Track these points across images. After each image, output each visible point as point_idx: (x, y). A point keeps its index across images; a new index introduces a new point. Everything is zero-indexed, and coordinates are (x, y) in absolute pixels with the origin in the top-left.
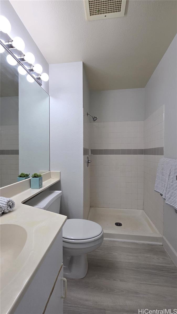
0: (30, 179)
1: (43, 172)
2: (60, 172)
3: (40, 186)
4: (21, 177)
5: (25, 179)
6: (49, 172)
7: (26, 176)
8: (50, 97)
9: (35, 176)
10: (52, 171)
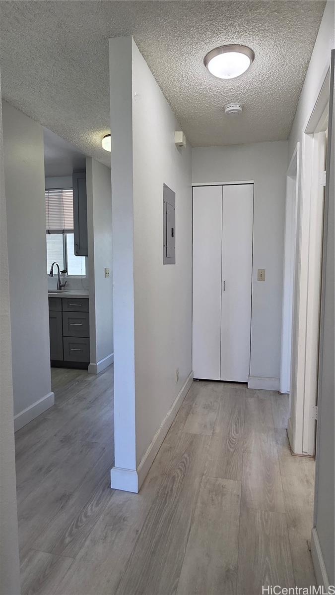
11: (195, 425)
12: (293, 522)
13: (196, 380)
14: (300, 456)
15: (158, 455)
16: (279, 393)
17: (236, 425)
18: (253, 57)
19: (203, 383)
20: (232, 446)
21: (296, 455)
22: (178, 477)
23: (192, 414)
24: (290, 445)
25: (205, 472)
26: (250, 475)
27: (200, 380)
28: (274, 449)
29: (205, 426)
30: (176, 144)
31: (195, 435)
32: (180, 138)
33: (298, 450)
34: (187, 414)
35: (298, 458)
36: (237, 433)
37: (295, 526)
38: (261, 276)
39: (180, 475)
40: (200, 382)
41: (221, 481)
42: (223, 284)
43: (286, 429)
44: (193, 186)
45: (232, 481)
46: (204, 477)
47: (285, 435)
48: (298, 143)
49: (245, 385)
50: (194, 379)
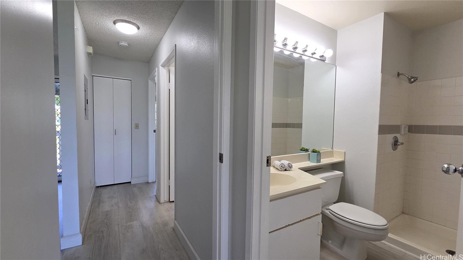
0: (309, 153)
1: (324, 149)
2: (345, 152)
3: (319, 161)
4: (301, 150)
5: (305, 152)
6: (332, 150)
7: (307, 150)
8: (337, 67)
9: (314, 151)
10: (335, 150)
11: (106, 207)
12: (165, 224)
13: (98, 187)
14: (163, 203)
15: (88, 226)
16: (148, 183)
17: (130, 201)
18: (138, 28)
19: (103, 187)
20: (131, 209)
21: (162, 203)
22: (105, 230)
23: (102, 203)
24: (158, 200)
25: (120, 223)
26: (143, 216)
27: (101, 186)
28: (151, 204)
29: (112, 206)
30: (88, 52)
31: (108, 211)
32: (90, 50)
33: (162, 200)
34: (99, 204)
35: (163, 204)
36: (131, 203)
37: (167, 225)
38: (137, 126)
39: (106, 229)
40: (102, 187)
41: (129, 224)
42: (114, 130)
43: (155, 196)
44: (93, 76)
45: (135, 222)
46: (120, 225)
47: (155, 198)
48: (157, 68)
49: (130, 183)
50: (96, 186)
